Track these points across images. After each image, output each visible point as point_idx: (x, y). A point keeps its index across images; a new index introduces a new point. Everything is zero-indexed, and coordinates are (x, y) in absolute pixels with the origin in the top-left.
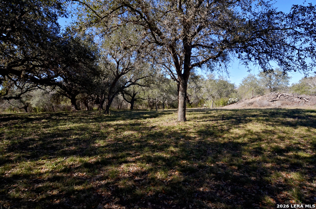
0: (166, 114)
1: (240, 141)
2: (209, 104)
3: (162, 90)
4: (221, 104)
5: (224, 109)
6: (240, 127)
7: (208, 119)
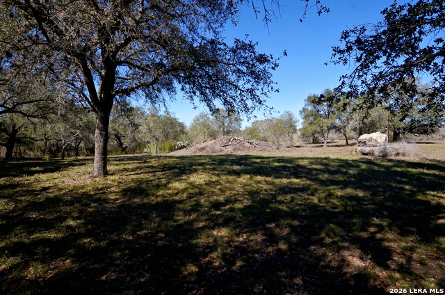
1: (176, 198)
2: (152, 150)
3: (73, 126)
4: (167, 148)
5: (168, 157)
6: (181, 179)
7: (142, 171)
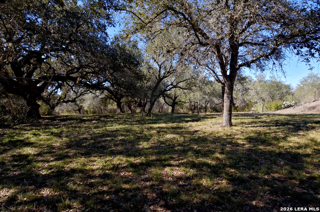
0: (209, 118)
1: (300, 151)
2: (259, 108)
3: (205, 93)
4: (274, 108)
5: (277, 114)
6: (299, 135)
7: (258, 125)
